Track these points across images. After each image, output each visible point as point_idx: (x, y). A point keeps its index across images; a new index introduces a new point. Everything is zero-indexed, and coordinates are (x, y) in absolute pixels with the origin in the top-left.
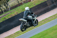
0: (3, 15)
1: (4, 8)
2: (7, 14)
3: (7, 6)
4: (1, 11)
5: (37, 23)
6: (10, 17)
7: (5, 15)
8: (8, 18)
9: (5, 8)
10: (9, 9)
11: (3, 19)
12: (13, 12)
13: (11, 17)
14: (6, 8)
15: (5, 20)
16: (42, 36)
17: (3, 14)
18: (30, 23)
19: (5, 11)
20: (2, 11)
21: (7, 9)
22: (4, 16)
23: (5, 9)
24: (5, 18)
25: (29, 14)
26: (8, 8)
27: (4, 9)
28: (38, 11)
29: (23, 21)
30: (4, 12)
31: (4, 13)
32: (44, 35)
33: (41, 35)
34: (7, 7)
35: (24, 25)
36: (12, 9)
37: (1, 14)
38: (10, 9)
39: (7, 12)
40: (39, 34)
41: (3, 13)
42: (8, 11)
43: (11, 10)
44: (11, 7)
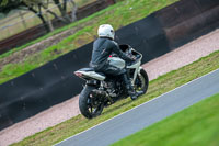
0: (49, 37)
1: (52, 13)
2: (65, 36)
3: (65, 4)
4: (41, 22)
5: (143, 83)
6: (74, 46)
7: (58, 40)
8: (67, 52)
9: (58, 13)
10: (74, 16)
11: (49, 55)
12: (89, 27)
13: (78, 46)
14: (61, 10)
15: (56, 57)
16: (197, 120)
17: (50, 34)
18: (116, 87)
19: (58, 23)
20: (44, 22)
21: (63, 15)
22: (53, 41)
23: (56, 17)
24: (56, 50)
25: (111, 51)
26: (68, 10)
27: (51, 17)
28: (184, 23)
29: (88, 78)
30: (52, 28)
31: (53, 31)
32: (206, 117)
33: (193, 117)
34: (63, 9)
35: (94, 94)
36: (84, 17)
37: (42, 36)
38: (77, 14)
39: (65, 27)
40: (185, 112)
41: (49, 31)
42: (68, 22)
43: (78, 19)
44: (79, 9)
